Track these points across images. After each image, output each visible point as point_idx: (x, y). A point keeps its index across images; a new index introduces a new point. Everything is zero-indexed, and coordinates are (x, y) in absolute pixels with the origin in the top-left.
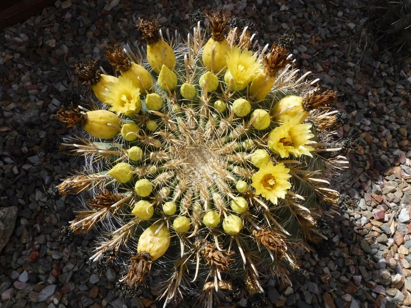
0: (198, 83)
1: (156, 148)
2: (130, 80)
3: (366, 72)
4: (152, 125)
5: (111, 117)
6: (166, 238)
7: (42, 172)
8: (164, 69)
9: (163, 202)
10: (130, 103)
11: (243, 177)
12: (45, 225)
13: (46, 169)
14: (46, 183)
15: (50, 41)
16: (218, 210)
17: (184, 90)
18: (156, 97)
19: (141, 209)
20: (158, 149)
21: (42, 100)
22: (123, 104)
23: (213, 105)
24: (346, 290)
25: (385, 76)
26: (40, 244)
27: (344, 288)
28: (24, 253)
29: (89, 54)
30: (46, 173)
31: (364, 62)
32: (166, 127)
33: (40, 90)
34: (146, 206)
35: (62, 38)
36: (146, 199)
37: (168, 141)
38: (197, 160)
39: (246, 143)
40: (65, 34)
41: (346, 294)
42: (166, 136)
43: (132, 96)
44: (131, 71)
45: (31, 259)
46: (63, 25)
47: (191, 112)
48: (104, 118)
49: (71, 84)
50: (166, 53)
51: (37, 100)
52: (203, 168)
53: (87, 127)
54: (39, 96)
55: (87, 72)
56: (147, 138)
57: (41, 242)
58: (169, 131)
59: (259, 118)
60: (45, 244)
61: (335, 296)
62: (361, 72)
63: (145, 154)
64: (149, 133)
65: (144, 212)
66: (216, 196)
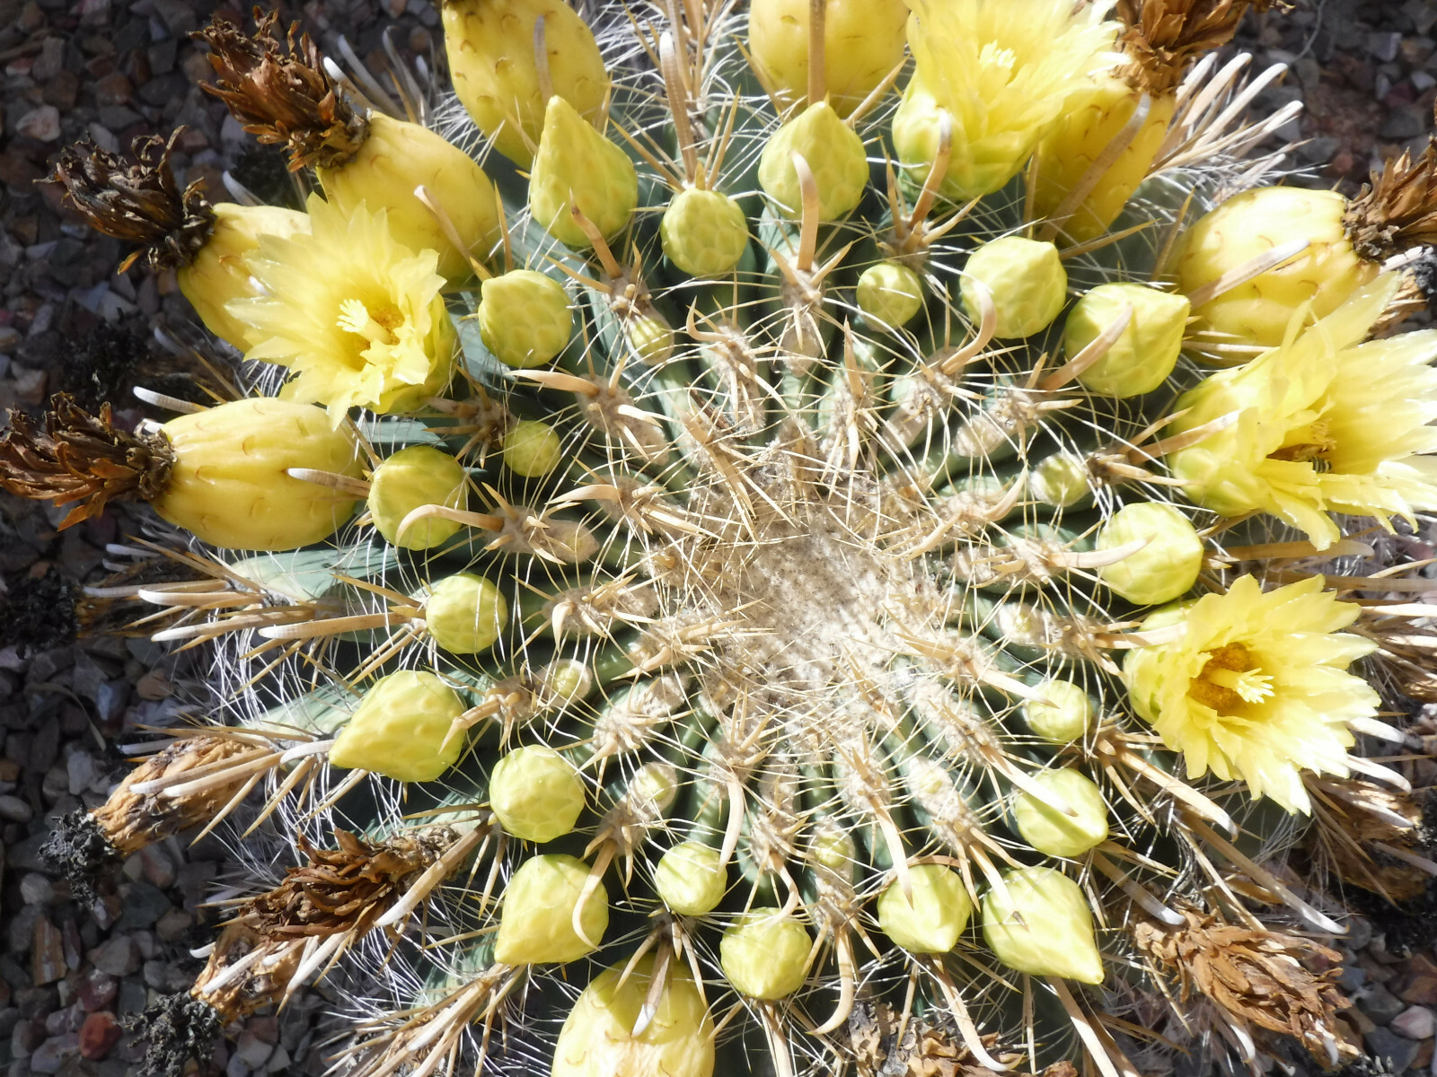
0: (752, 181)
1: (570, 568)
2: (372, 210)
3: (1347, 83)
4: (532, 445)
5: (303, 431)
6: (694, 1041)
7: (79, 670)
8: (560, 121)
9: (648, 847)
10: (393, 341)
11: (1058, 659)
12: (124, 890)
13: (96, 656)
14: (104, 716)
15: (32, 114)
16: (945, 852)
17: (689, 228)
18: (535, 288)
19: (543, 918)
21: (38, 367)
22: (353, 352)
23: (853, 297)
24: (1409, 994)
25: (1427, 89)
26: (117, 980)
27: (1398, 986)
28: (53, 1021)
29: (203, 148)
30: (98, 673)
31: (1332, 41)
32: (609, 449)
33: (22, 327)
34: (563, 893)
35: (83, 98)
37: (632, 522)
38: (792, 599)
39: (1050, 475)
40: (96, 80)
41: (1406, 1008)
42: (617, 498)
43: (401, 303)
44: (374, 159)
45: (88, 1044)
46: (78, 44)
47: (733, 347)
48: (267, 443)
49: (148, 283)
50: (554, 38)
51: (16, 369)
52: (831, 631)
53: (180, 507)
54: (20, 351)
55: (133, 198)
56: (518, 522)
57: (118, 970)
58: (634, 465)
59: (1135, 334)
60: (136, 975)
61: (1367, 1026)
62: (1325, 86)
63: (517, 609)
64: (524, 490)
65: (560, 933)
66: (924, 778)
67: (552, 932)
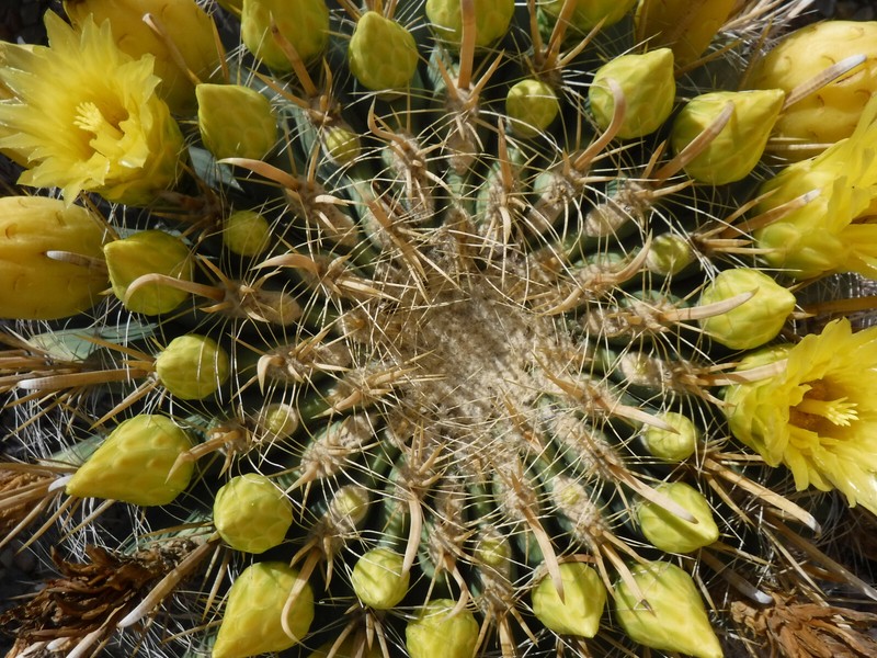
1: (278, 330)
4: (245, 229)
5: (61, 221)
10: (119, 134)
11: (670, 395)
16: (583, 551)
18: (244, 98)
19: (256, 617)
20: (292, 330)
23: (502, 107)
32: (308, 230)
36: (269, 558)
37: (328, 291)
38: (458, 353)
39: (660, 250)
42: (315, 271)
43: (127, 103)
47: (408, 149)
48: (27, 230)
52: (489, 378)
56: (236, 291)
58: (328, 244)
59: (735, 127)
63: (234, 363)
64: (238, 266)
65: (271, 630)
66: (565, 492)
67: (264, 630)
